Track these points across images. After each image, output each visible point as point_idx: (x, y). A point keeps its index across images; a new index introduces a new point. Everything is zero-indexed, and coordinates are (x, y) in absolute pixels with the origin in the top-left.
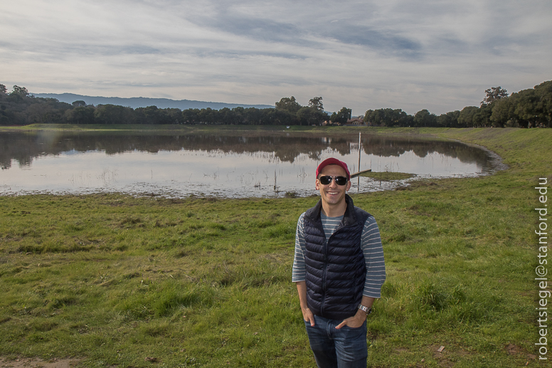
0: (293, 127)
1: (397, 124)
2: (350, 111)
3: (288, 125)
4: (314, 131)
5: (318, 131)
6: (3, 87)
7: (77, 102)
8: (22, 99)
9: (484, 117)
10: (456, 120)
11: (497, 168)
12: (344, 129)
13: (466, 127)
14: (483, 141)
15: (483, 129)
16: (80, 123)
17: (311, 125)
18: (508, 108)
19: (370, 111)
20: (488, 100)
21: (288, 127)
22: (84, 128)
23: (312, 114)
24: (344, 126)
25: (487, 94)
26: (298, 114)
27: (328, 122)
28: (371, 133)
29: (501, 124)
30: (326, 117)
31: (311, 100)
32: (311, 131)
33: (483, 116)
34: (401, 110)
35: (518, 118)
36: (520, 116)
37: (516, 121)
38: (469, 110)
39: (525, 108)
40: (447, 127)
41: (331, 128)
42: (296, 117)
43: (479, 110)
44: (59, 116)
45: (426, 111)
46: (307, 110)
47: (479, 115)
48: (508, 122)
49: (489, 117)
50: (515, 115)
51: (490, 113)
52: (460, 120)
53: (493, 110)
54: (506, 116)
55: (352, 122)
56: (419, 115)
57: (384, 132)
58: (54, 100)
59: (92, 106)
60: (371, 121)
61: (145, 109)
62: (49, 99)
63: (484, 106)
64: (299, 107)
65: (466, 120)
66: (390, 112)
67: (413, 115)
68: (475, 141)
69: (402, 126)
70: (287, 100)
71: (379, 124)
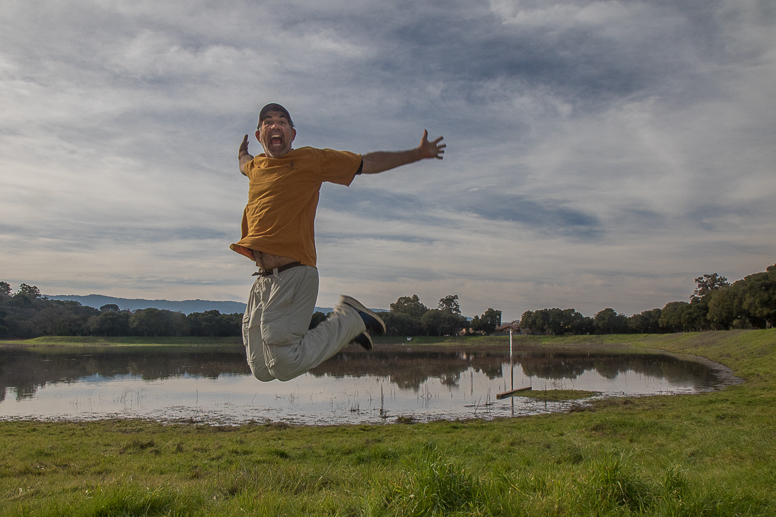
0: (417, 339)
1: (568, 330)
2: (499, 313)
3: (409, 336)
4: (447, 344)
5: (453, 344)
6: (6, 287)
7: (108, 306)
8: (30, 302)
9: (698, 316)
10: (657, 322)
11: (727, 382)
12: (492, 340)
13: (672, 332)
14: (700, 349)
15: (698, 334)
16: (108, 335)
17: (442, 334)
18: (733, 302)
19: (529, 313)
20: (701, 293)
21: (409, 339)
22: (113, 341)
23: (445, 318)
24: (492, 336)
25: (697, 284)
26: (423, 320)
27: (467, 330)
28: (532, 344)
29: (725, 324)
30: (464, 323)
31: (442, 300)
32: (443, 344)
33: (695, 315)
34: (573, 310)
35: (748, 315)
36: (752, 311)
37: (747, 321)
38: (674, 307)
39: (758, 300)
40: (644, 332)
41: (473, 339)
42: (420, 324)
43: (689, 307)
44: (80, 325)
45: (611, 310)
46: (436, 314)
47: (691, 314)
48: (735, 322)
49: (705, 315)
50: (744, 311)
51: (706, 309)
52: (662, 321)
53: (709, 305)
54: (731, 313)
55: (502, 330)
56: (601, 316)
57: (550, 343)
58: (75, 303)
59: (128, 311)
60: (530, 328)
61: (203, 315)
62: (68, 303)
63: (695, 300)
64: (424, 310)
65: (671, 322)
66: (559, 314)
67: (592, 317)
68: (689, 350)
69: (577, 334)
70: (407, 300)
71: (542, 331)
